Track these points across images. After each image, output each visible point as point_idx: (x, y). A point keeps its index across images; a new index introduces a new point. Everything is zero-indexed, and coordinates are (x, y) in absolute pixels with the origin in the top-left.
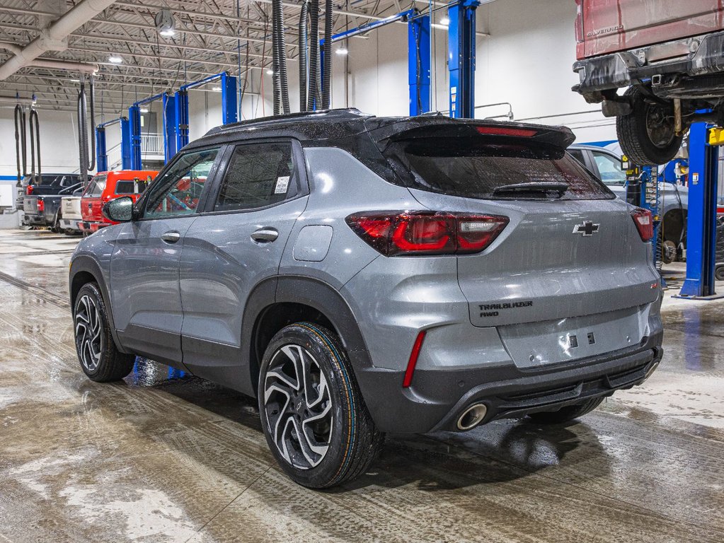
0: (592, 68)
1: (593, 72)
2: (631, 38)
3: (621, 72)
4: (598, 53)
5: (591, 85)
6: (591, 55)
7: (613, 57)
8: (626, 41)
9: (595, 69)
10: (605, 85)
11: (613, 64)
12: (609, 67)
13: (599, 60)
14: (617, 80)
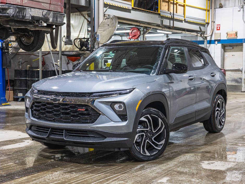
0: (18, 10)
1: (18, 12)
2: (25, 2)
3: (28, 16)
4: (12, 3)
5: (16, 17)
6: (9, 3)
7: (25, 9)
8: (23, 3)
9: (19, 11)
10: (21, 18)
11: (26, 11)
12: (24, 12)
13: (20, 8)
14: (26, 18)
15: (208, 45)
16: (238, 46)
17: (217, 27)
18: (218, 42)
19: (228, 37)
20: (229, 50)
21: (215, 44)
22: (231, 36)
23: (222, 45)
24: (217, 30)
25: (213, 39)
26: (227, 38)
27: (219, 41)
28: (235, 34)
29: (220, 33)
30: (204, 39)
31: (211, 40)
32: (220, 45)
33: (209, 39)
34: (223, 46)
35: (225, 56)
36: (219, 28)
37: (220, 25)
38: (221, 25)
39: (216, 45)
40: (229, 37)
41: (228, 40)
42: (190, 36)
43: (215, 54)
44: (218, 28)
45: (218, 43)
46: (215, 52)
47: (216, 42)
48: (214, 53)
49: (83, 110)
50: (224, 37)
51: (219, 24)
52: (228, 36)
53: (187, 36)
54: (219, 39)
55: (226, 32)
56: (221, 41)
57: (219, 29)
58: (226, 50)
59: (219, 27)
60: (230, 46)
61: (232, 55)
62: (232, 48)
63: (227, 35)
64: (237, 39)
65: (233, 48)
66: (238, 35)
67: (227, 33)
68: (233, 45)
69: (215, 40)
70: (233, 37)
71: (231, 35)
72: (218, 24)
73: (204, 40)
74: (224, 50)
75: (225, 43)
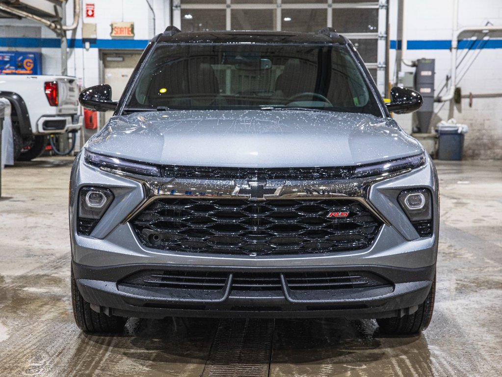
15: (68, 50)
16: (134, 56)
17: (88, 11)
18: (93, 45)
19: (113, 34)
20: (116, 64)
21: (85, 47)
22: (121, 33)
23: (100, 51)
24: (88, 15)
25: (79, 36)
26: (112, 37)
27: (94, 42)
28: (130, 29)
29: (96, 25)
30: (58, 35)
31: (73, 38)
32: (95, 51)
33: (69, 35)
34: (101, 54)
35: (106, 77)
36: (93, 11)
37: (93, 5)
38: (96, 6)
39: (87, 50)
40: (117, 35)
41: (115, 41)
42: (21, 27)
43: (85, 71)
44: (90, 13)
45: (91, 47)
46: (85, 67)
47: (87, 45)
48: (82, 69)
49: (342, 214)
50: (104, 34)
51: (92, 3)
52: (114, 32)
53: (14, 27)
54: (93, 37)
55: (110, 24)
56: (97, 42)
57: (92, 16)
58: (107, 64)
59: (92, 9)
60: (118, 55)
61: (123, 76)
62: (121, 59)
63: (112, 29)
64: (134, 41)
65: (124, 60)
66: (135, 31)
67: (112, 25)
68: (124, 54)
69: (84, 41)
70: (125, 34)
71: (121, 29)
72: (89, 3)
73: (60, 38)
74: (104, 63)
75: (107, 49)
